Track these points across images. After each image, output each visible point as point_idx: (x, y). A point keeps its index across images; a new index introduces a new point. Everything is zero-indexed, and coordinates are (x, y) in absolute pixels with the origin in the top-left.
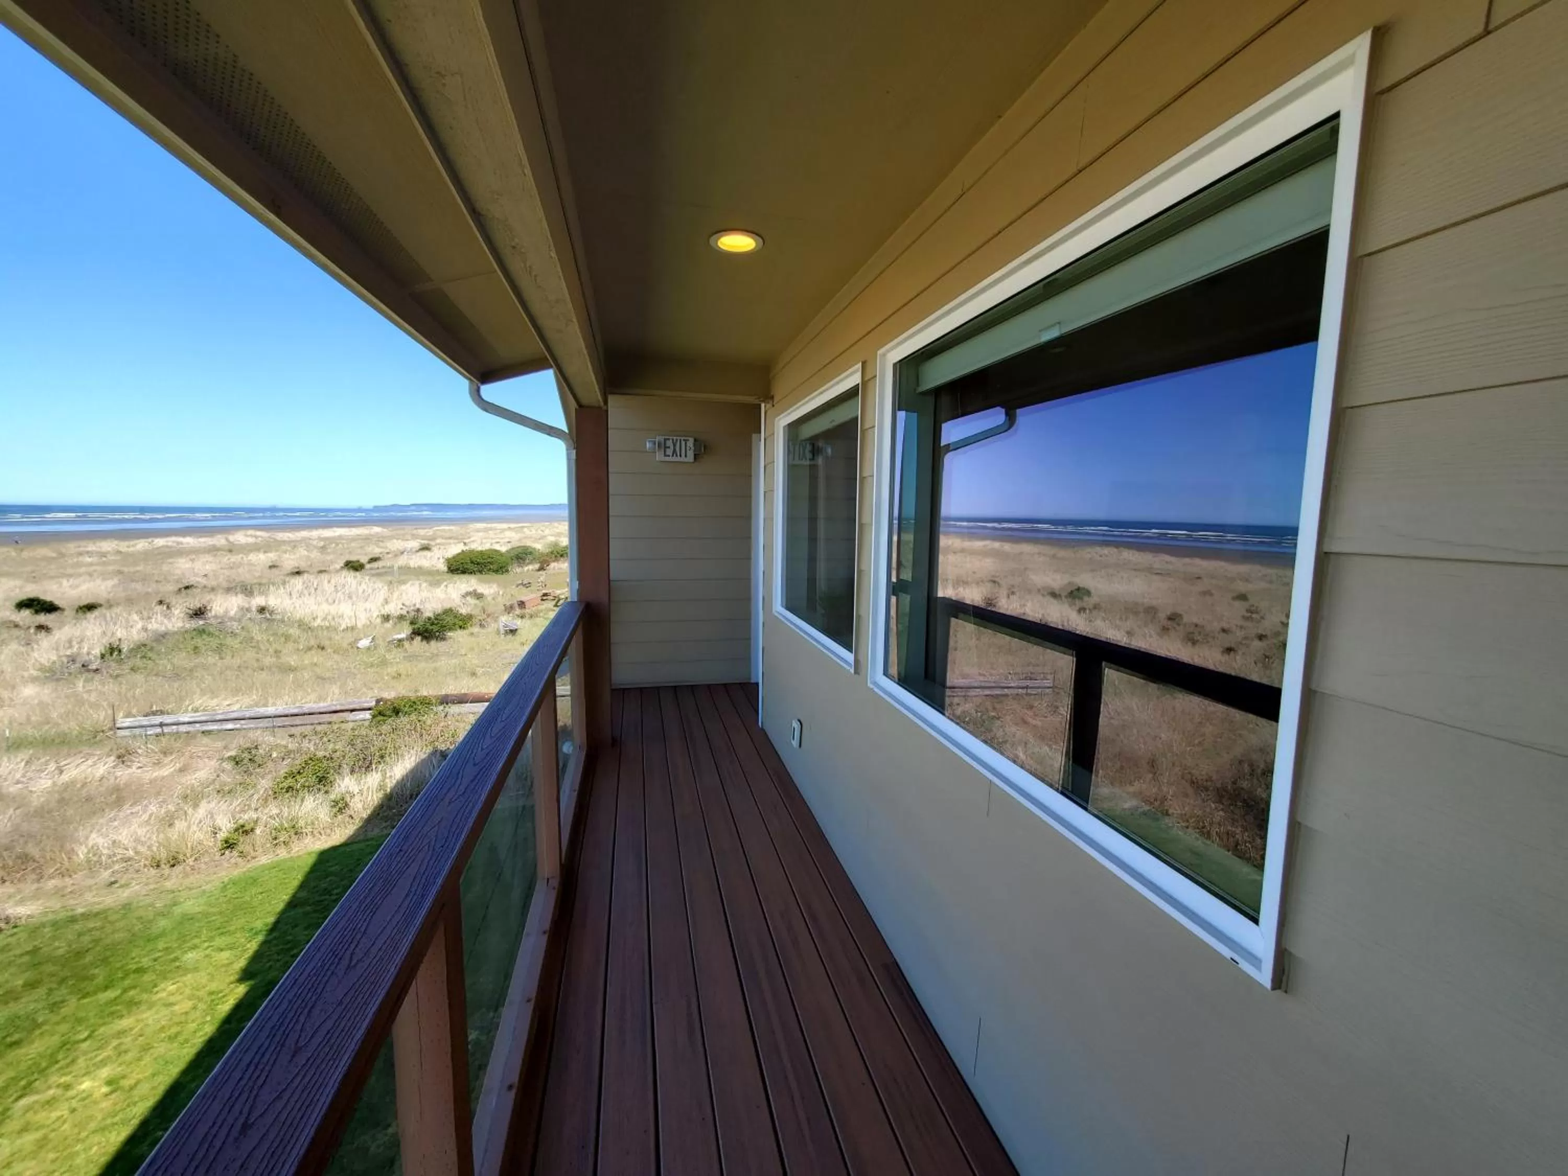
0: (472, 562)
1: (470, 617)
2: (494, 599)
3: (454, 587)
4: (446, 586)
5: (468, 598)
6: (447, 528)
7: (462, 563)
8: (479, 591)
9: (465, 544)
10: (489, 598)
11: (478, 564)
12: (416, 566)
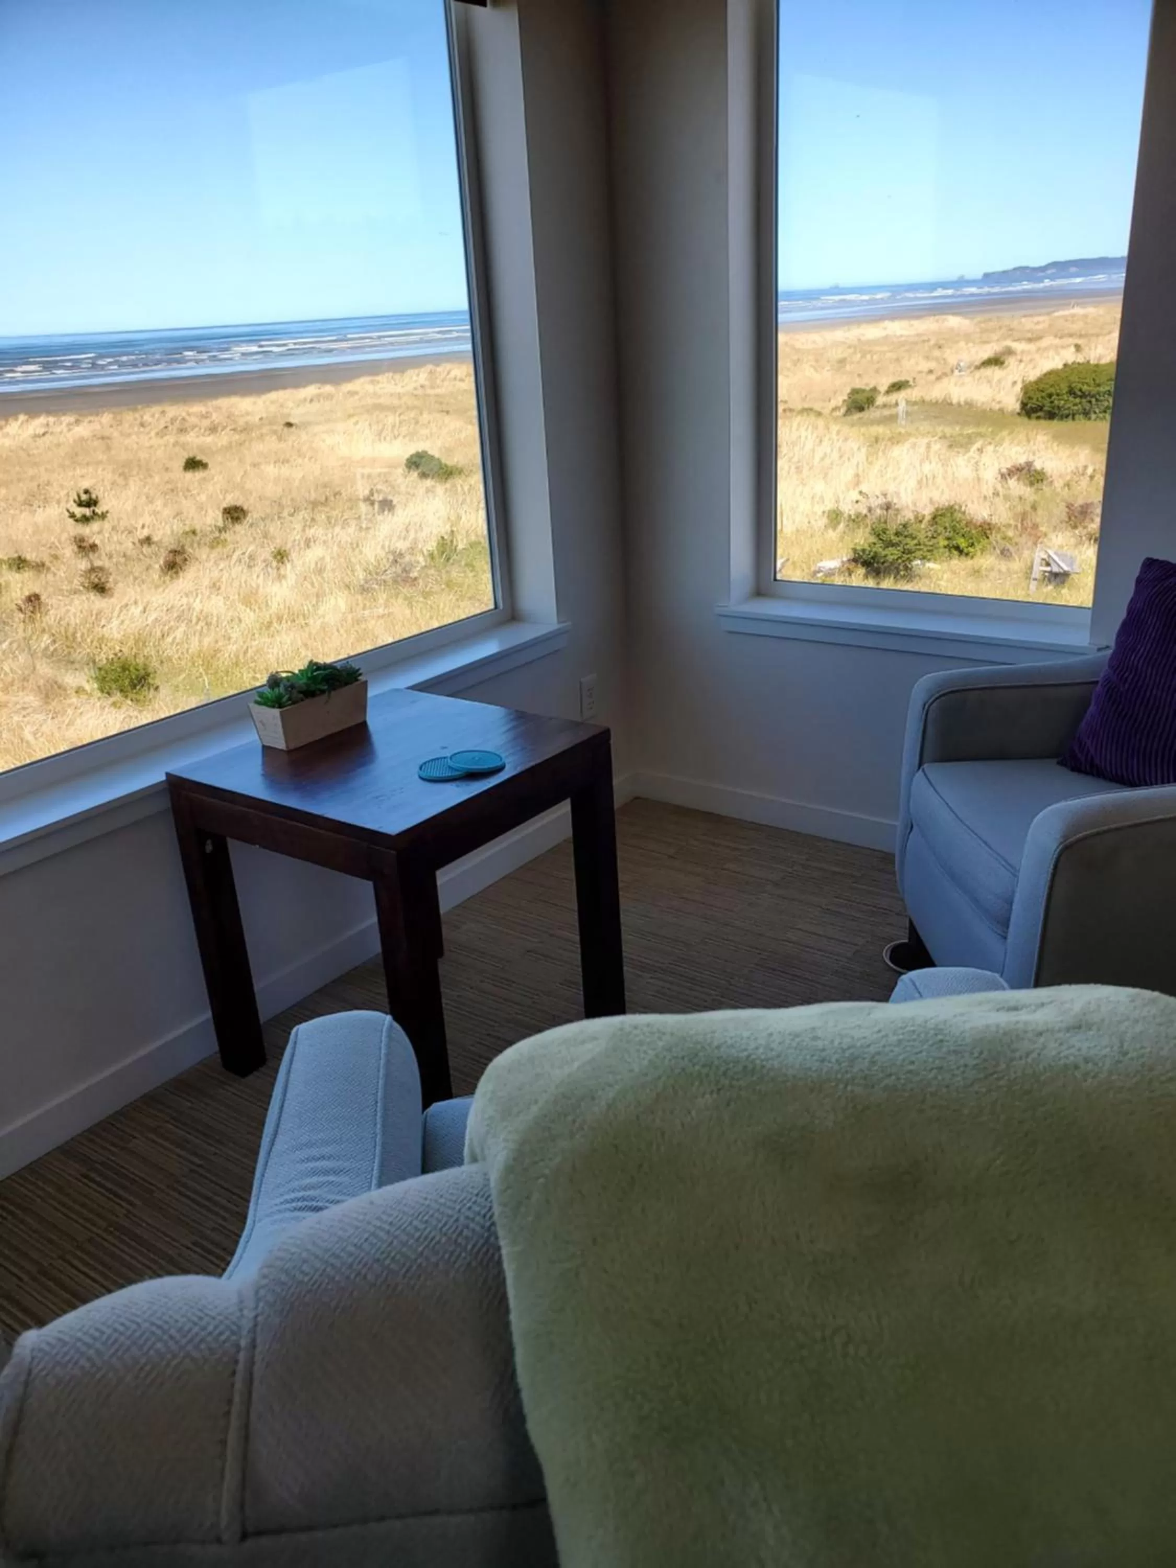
0: (1071, 392)
1: (986, 529)
2: (1068, 485)
3: (995, 451)
4: (980, 450)
5: (1012, 482)
6: (1078, 311)
7: (1050, 396)
8: (1038, 465)
9: (1078, 348)
10: (1059, 484)
11: (1083, 395)
12: (962, 400)
